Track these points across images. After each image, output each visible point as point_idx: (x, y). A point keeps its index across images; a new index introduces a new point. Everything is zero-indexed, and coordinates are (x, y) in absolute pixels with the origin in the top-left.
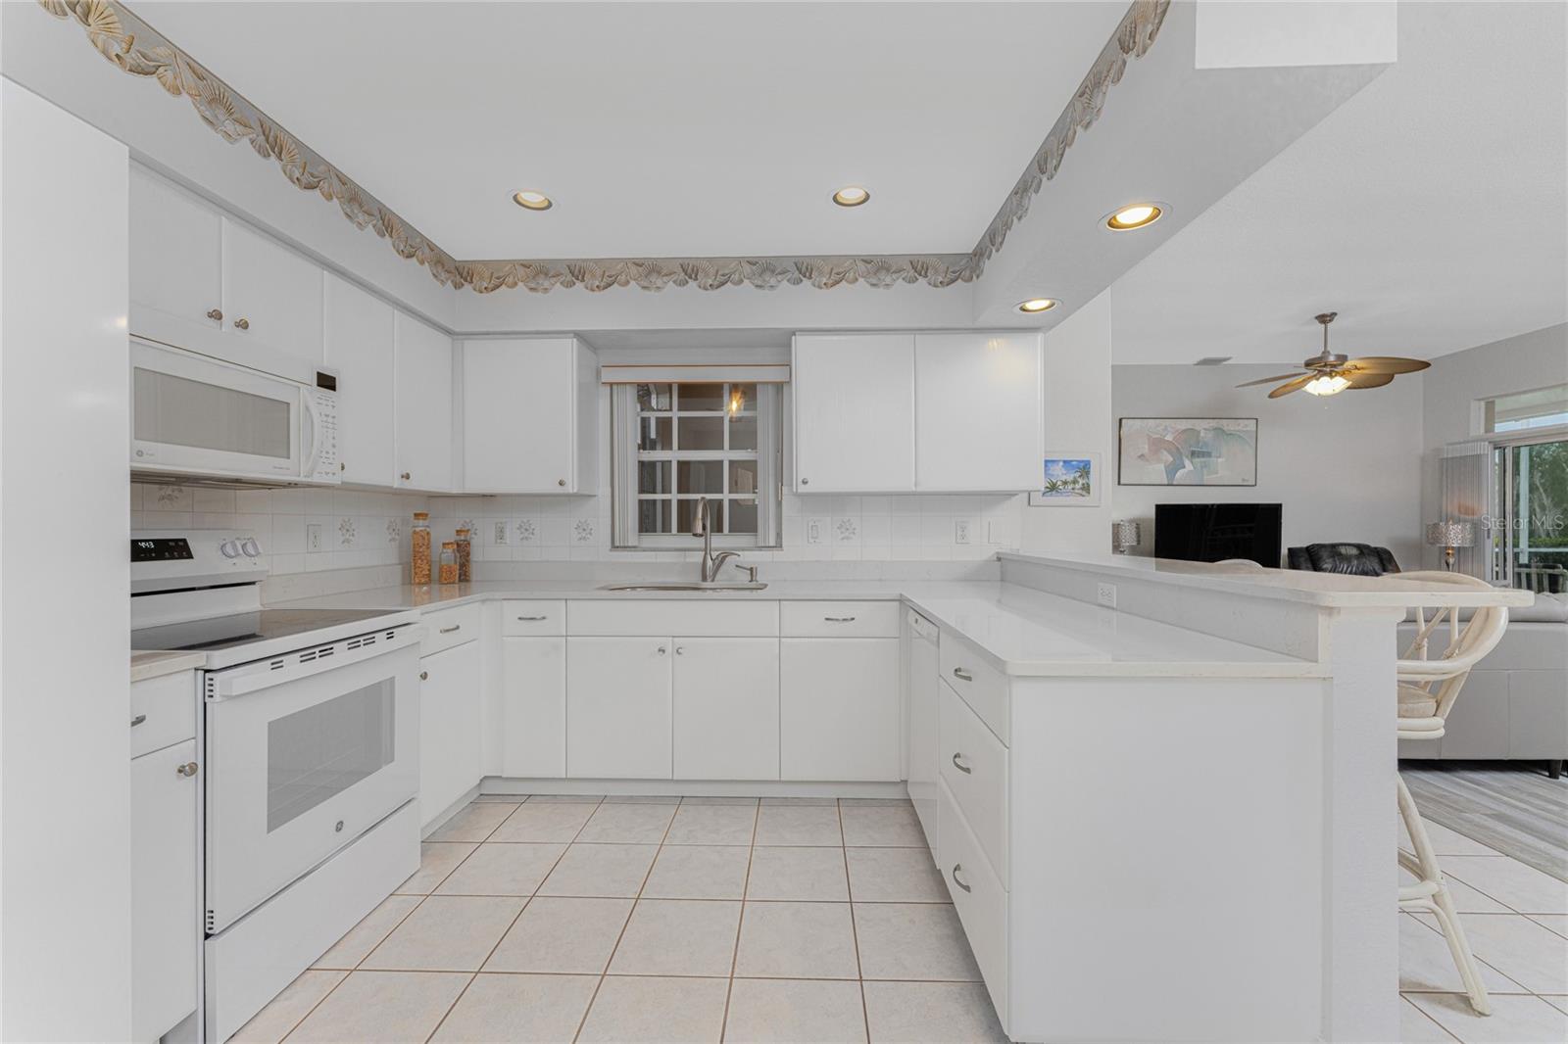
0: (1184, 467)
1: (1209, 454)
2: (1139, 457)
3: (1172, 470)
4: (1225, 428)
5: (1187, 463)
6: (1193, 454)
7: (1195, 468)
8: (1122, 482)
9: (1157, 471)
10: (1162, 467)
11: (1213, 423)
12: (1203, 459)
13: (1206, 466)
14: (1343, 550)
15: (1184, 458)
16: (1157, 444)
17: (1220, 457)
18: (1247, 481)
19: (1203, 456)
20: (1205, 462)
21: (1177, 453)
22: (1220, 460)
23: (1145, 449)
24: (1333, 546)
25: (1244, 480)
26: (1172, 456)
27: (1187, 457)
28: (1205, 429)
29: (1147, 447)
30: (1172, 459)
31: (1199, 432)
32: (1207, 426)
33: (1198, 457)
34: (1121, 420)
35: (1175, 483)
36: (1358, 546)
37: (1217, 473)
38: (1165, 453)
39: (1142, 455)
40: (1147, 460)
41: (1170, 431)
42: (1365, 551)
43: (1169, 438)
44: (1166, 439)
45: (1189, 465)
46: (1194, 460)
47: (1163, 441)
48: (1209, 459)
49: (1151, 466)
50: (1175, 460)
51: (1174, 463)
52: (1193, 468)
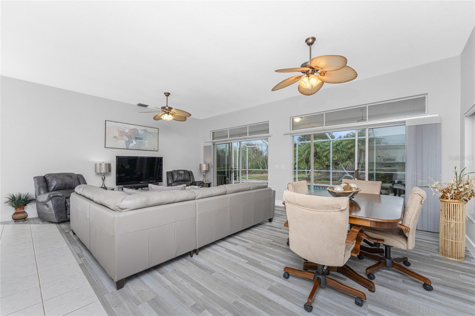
0: (133, 143)
1: (142, 139)
2: (114, 137)
3: (128, 143)
4: (148, 130)
5: (134, 141)
6: (136, 138)
7: (137, 143)
8: (106, 147)
9: (122, 143)
10: (124, 141)
11: (144, 128)
12: (140, 141)
13: (141, 143)
14: (180, 172)
15: (133, 139)
16: (122, 133)
17: (146, 140)
18: (156, 149)
19: (140, 139)
20: (140, 142)
21: (130, 137)
22: (146, 141)
23: (117, 134)
24: (178, 171)
25: (154, 149)
26: (128, 138)
27: (134, 139)
28: (141, 130)
29: (117, 133)
30: (128, 139)
31: (138, 130)
32: (141, 129)
33: (138, 139)
34: (106, 121)
35: (129, 148)
36: (184, 171)
37: (145, 146)
38: (125, 137)
39: (116, 136)
40: (118, 139)
41: (127, 129)
42: (186, 172)
43: (127, 131)
44: (125, 131)
45: (134, 142)
46: (136, 140)
47: (124, 132)
48: (142, 140)
49: (119, 141)
50: (129, 140)
51: (129, 141)
52: (136, 143)
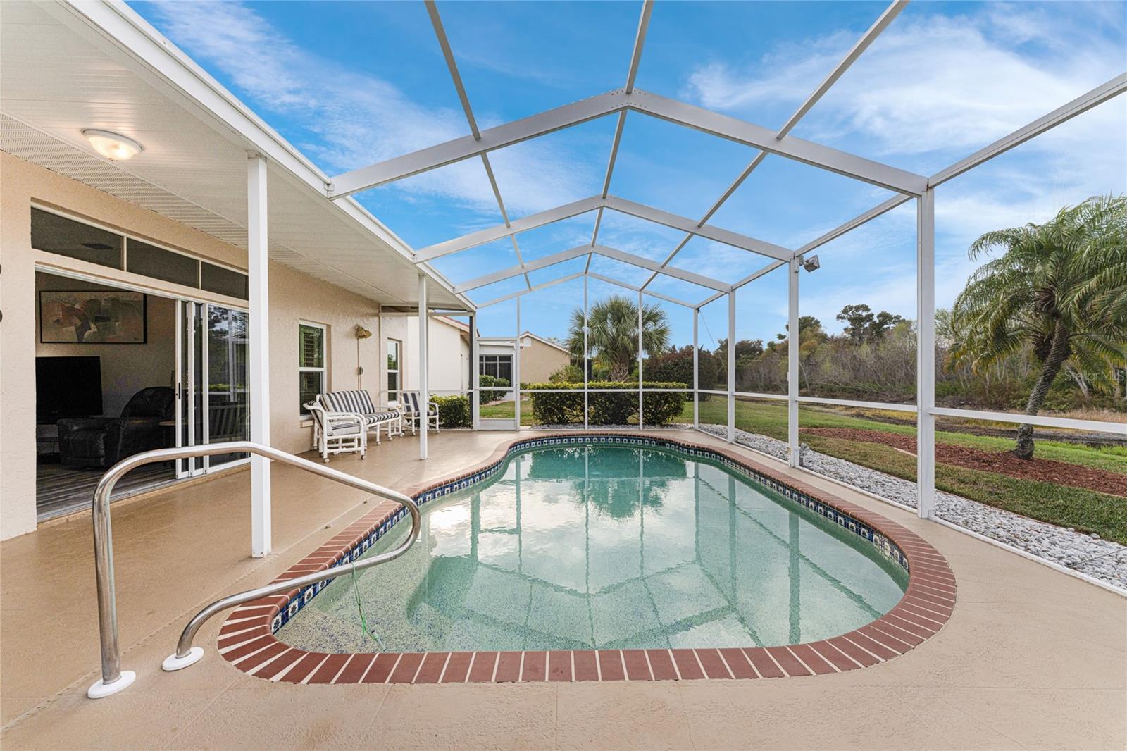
0: (90, 329)
1: (108, 319)
3: (81, 330)
4: (120, 299)
5: (92, 326)
6: (95, 319)
7: (98, 329)
8: (43, 341)
9: (69, 332)
10: (73, 329)
11: (111, 295)
12: (105, 323)
13: (108, 328)
15: (90, 322)
16: (68, 312)
17: (117, 321)
18: (139, 339)
19: (105, 321)
20: (105, 325)
21: (84, 318)
22: (117, 324)
23: (61, 315)
25: (135, 339)
26: (81, 320)
27: (92, 321)
28: (105, 300)
29: (61, 313)
30: (80, 323)
31: (100, 302)
32: (106, 297)
33: (101, 321)
34: (41, 293)
35: (84, 341)
37: (116, 334)
38: (76, 318)
39: (58, 320)
40: (62, 324)
41: (78, 301)
43: (77, 306)
44: (75, 307)
45: (94, 328)
46: (97, 324)
47: (72, 309)
48: (108, 323)
49: (64, 329)
50: (82, 323)
51: (82, 326)
52: (96, 330)
